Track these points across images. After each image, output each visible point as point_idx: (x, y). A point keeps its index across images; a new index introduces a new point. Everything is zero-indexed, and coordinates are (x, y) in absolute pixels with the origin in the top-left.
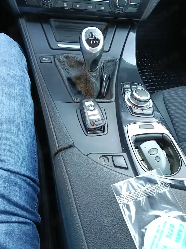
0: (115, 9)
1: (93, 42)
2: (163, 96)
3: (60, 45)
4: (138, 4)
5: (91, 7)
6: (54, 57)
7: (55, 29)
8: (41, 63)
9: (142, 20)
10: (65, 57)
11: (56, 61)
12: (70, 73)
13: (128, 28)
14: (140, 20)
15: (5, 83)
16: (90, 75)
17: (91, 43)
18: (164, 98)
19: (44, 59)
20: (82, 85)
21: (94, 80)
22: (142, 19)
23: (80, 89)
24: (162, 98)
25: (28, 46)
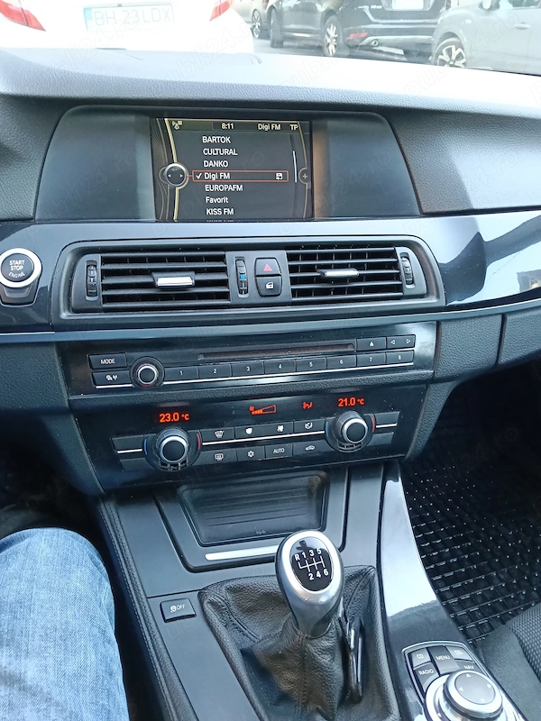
0: (340, 445)
1: (315, 576)
2: (520, 641)
3: (214, 557)
4: (395, 425)
5: (281, 450)
6: (200, 595)
7: (191, 507)
8: (166, 621)
9: (411, 454)
10: (230, 590)
11: (208, 608)
12: (246, 632)
13: (379, 476)
14: (407, 456)
15: (53, 709)
16: (312, 649)
17: (311, 579)
18: (523, 647)
19: (173, 608)
20: (289, 675)
21: (325, 659)
22: (409, 452)
23: (285, 687)
24: (519, 649)
25: (128, 577)
